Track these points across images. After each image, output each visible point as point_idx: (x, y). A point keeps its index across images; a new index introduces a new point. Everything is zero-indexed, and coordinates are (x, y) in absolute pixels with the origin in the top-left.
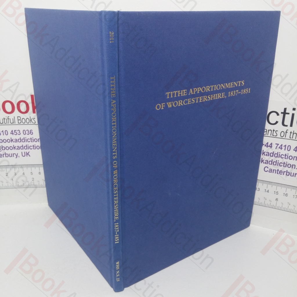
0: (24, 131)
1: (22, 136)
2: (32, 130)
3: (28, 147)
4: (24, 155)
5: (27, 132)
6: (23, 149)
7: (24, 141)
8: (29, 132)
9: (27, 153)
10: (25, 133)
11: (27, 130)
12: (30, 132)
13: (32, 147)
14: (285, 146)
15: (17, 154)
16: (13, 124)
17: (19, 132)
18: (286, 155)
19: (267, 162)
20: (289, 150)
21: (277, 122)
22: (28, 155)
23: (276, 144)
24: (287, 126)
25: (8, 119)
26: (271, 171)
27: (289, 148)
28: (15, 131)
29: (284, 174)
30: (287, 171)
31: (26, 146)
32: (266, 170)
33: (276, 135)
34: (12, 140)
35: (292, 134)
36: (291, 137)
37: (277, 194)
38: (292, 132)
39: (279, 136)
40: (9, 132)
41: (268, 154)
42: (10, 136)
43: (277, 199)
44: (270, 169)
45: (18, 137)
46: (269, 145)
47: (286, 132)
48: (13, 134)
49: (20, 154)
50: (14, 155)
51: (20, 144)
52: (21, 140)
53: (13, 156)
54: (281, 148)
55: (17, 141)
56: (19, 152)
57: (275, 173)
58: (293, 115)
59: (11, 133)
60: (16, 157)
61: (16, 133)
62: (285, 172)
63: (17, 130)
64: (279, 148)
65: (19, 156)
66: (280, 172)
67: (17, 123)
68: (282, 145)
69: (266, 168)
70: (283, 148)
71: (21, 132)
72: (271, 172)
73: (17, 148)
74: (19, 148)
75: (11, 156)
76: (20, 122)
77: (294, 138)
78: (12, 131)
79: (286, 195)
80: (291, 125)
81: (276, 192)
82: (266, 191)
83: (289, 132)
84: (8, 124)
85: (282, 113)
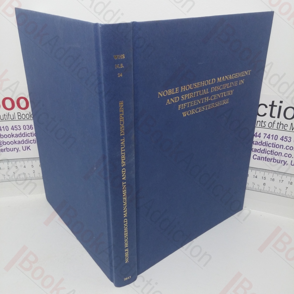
0: (24, 126)
1: (22, 131)
2: (32, 126)
3: (28, 142)
4: (24, 149)
5: (27, 127)
6: (24, 143)
7: (25, 136)
8: (29, 127)
9: (28, 147)
10: (25, 129)
11: (27, 126)
12: (31, 127)
13: (33, 142)
14: (273, 136)
15: (18, 148)
16: (13, 120)
17: (19, 127)
18: (273, 144)
19: (256, 150)
20: (276, 139)
21: (265, 114)
22: (28, 149)
23: (264, 134)
24: (274, 117)
25: (8, 115)
26: (260, 158)
27: (276, 137)
28: (16, 127)
29: (271, 161)
30: (274, 158)
31: (27, 141)
32: (255, 158)
33: (264, 126)
34: (13, 136)
35: (279, 125)
36: (278, 127)
37: (265, 179)
38: (279, 123)
39: (267, 127)
40: (10, 128)
41: (257, 143)
42: (10, 132)
43: (264, 184)
44: (258, 157)
45: (18, 132)
46: (257, 135)
47: (274, 123)
48: (13, 129)
49: (21, 149)
50: (15, 149)
51: (20, 139)
52: (21, 135)
53: (15, 151)
54: (269, 138)
55: (17, 136)
56: (20, 146)
57: (263, 160)
58: (280, 107)
59: (12, 129)
60: (17, 151)
61: (16, 129)
62: (272, 159)
63: (17, 126)
64: (267, 137)
65: (20, 150)
66: (267, 159)
67: (17, 119)
68: (269, 135)
69: (255, 156)
70: (271, 137)
71: (22, 127)
72: (260, 160)
73: (18, 143)
74: (19, 142)
75: (12, 150)
76: (20, 117)
77: (281, 128)
78: (13, 126)
79: (273, 180)
80: (278, 117)
81: (264, 177)
82: (255, 176)
83: (276, 123)
84: (8, 120)
85: (270, 105)
